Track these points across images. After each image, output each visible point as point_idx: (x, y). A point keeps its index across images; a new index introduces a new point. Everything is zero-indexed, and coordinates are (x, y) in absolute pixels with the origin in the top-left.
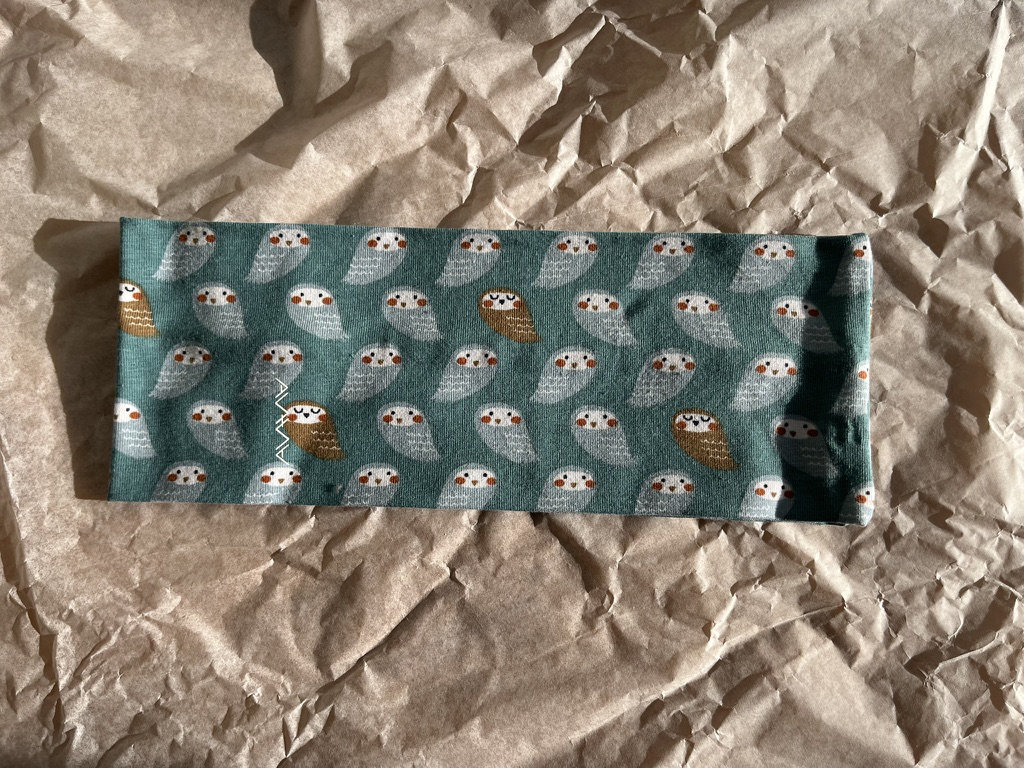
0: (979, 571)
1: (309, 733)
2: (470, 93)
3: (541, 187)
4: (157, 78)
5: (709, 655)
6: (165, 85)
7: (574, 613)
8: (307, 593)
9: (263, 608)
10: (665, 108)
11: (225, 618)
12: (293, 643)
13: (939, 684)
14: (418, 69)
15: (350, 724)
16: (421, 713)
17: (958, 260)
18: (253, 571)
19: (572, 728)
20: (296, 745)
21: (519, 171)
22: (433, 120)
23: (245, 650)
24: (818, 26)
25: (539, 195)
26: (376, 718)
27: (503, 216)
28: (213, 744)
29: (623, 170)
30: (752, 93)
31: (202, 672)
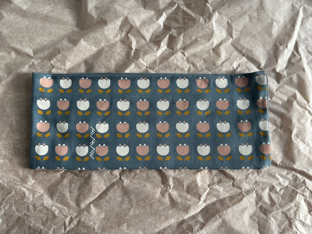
0: (287, 183)
1: (72, 225)
2: (134, 25)
3: (155, 56)
4: (35, 16)
5: (200, 206)
6: (38, 18)
7: (158, 191)
8: (74, 181)
9: (60, 185)
10: (194, 33)
11: (48, 188)
12: (69, 197)
13: (272, 219)
14: (117, 17)
15: (85, 223)
16: (108, 221)
17: (285, 86)
18: (58, 173)
19: (156, 227)
20: (68, 229)
21: (148, 50)
22: (122, 33)
23: (54, 198)
24: (244, 10)
25: (154, 58)
26: (94, 222)
27: (142, 64)
28: (42, 227)
29: (181, 52)
30: (222, 30)
31: (40, 204)
